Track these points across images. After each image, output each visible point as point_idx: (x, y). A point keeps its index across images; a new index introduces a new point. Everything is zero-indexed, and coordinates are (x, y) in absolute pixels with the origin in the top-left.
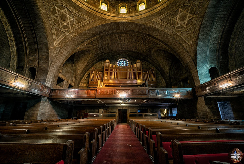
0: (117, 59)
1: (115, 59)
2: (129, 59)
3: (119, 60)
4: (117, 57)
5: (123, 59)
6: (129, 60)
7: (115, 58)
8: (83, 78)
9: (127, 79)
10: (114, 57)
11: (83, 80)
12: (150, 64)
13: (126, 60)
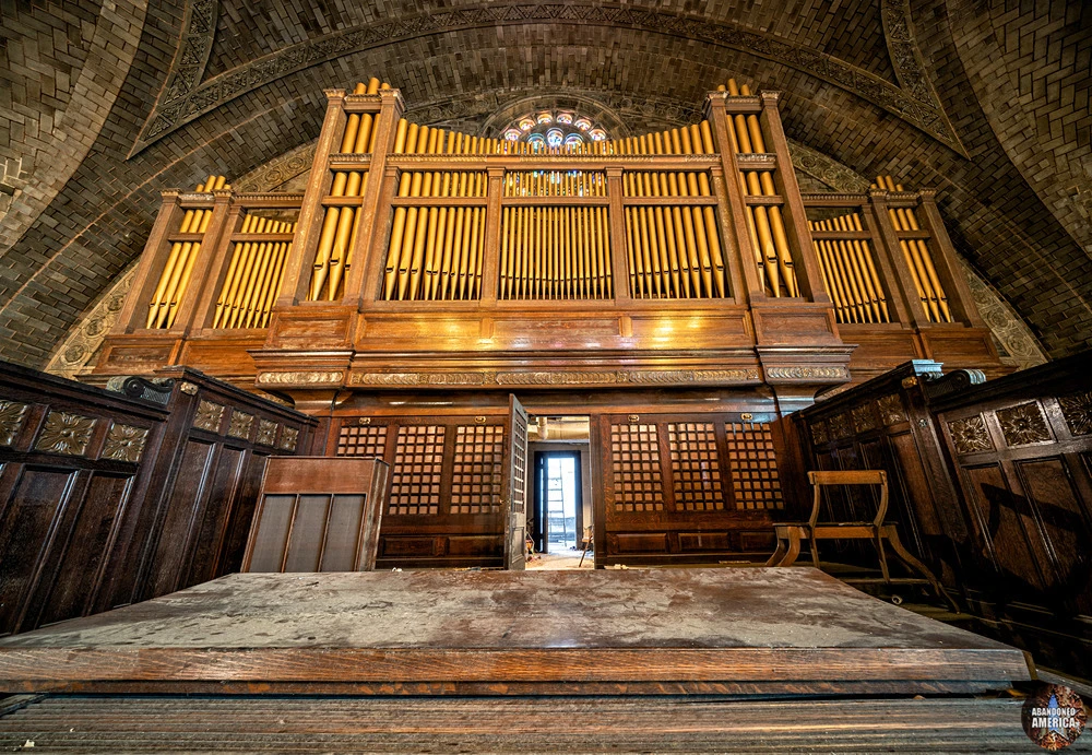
0: (492, 118)
1: (482, 117)
2: (616, 118)
3: (516, 126)
4: (501, 101)
5: (555, 114)
6: (614, 124)
7: (475, 110)
8: (101, 305)
9: (609, 293)
10: (471, 102)
11: (93, 329)
12: (827, 159)
13: (584, 124)
